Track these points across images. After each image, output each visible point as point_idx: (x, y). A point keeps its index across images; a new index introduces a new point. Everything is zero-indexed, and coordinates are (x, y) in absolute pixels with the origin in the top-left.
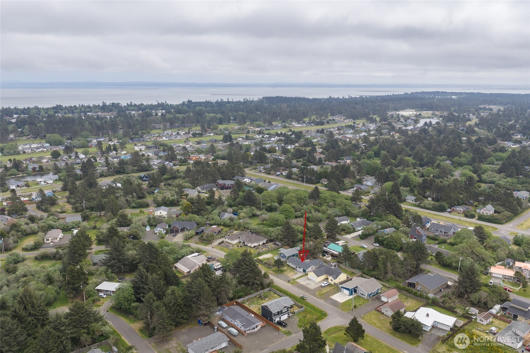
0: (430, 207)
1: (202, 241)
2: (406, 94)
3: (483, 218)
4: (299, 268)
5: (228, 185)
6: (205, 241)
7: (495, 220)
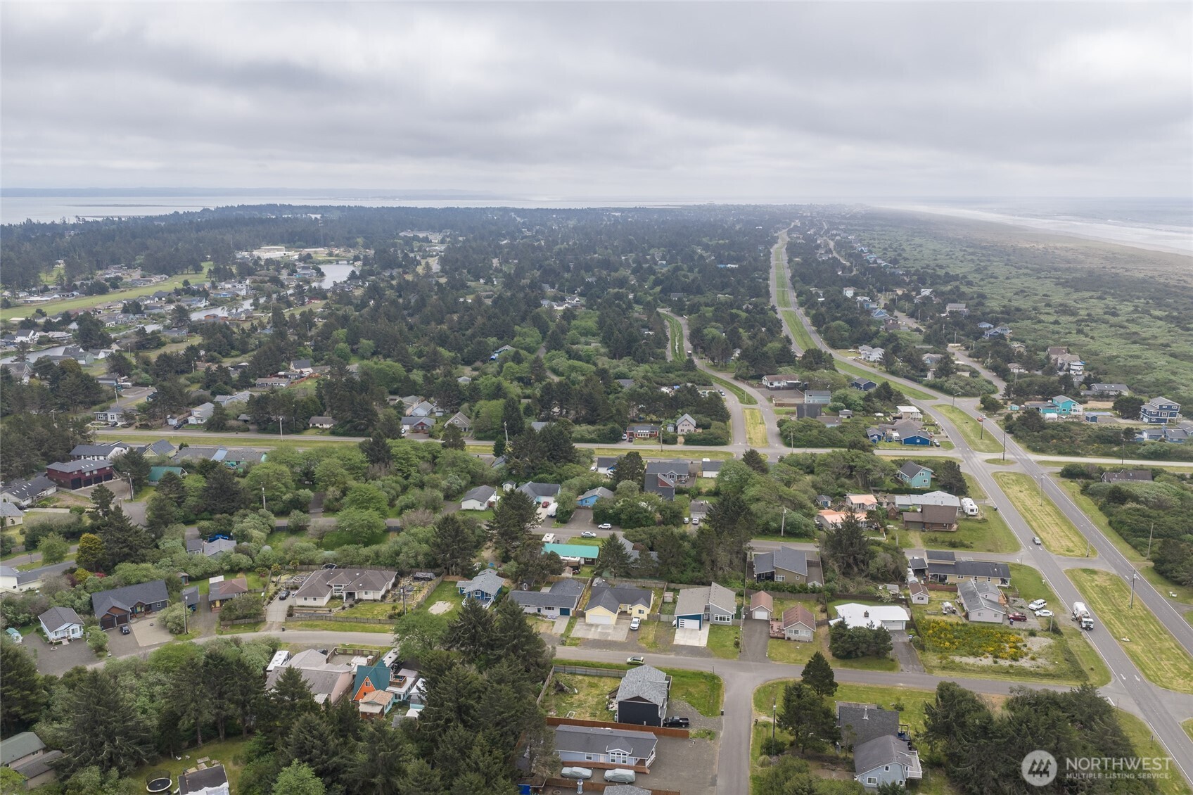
0: (593, 436)
1: (229, 623)
2: (205, 210)
3: (698, 441)
4: (549, 609)
5: (91, 472)
6: (243, 621)
7: (715, 439)
